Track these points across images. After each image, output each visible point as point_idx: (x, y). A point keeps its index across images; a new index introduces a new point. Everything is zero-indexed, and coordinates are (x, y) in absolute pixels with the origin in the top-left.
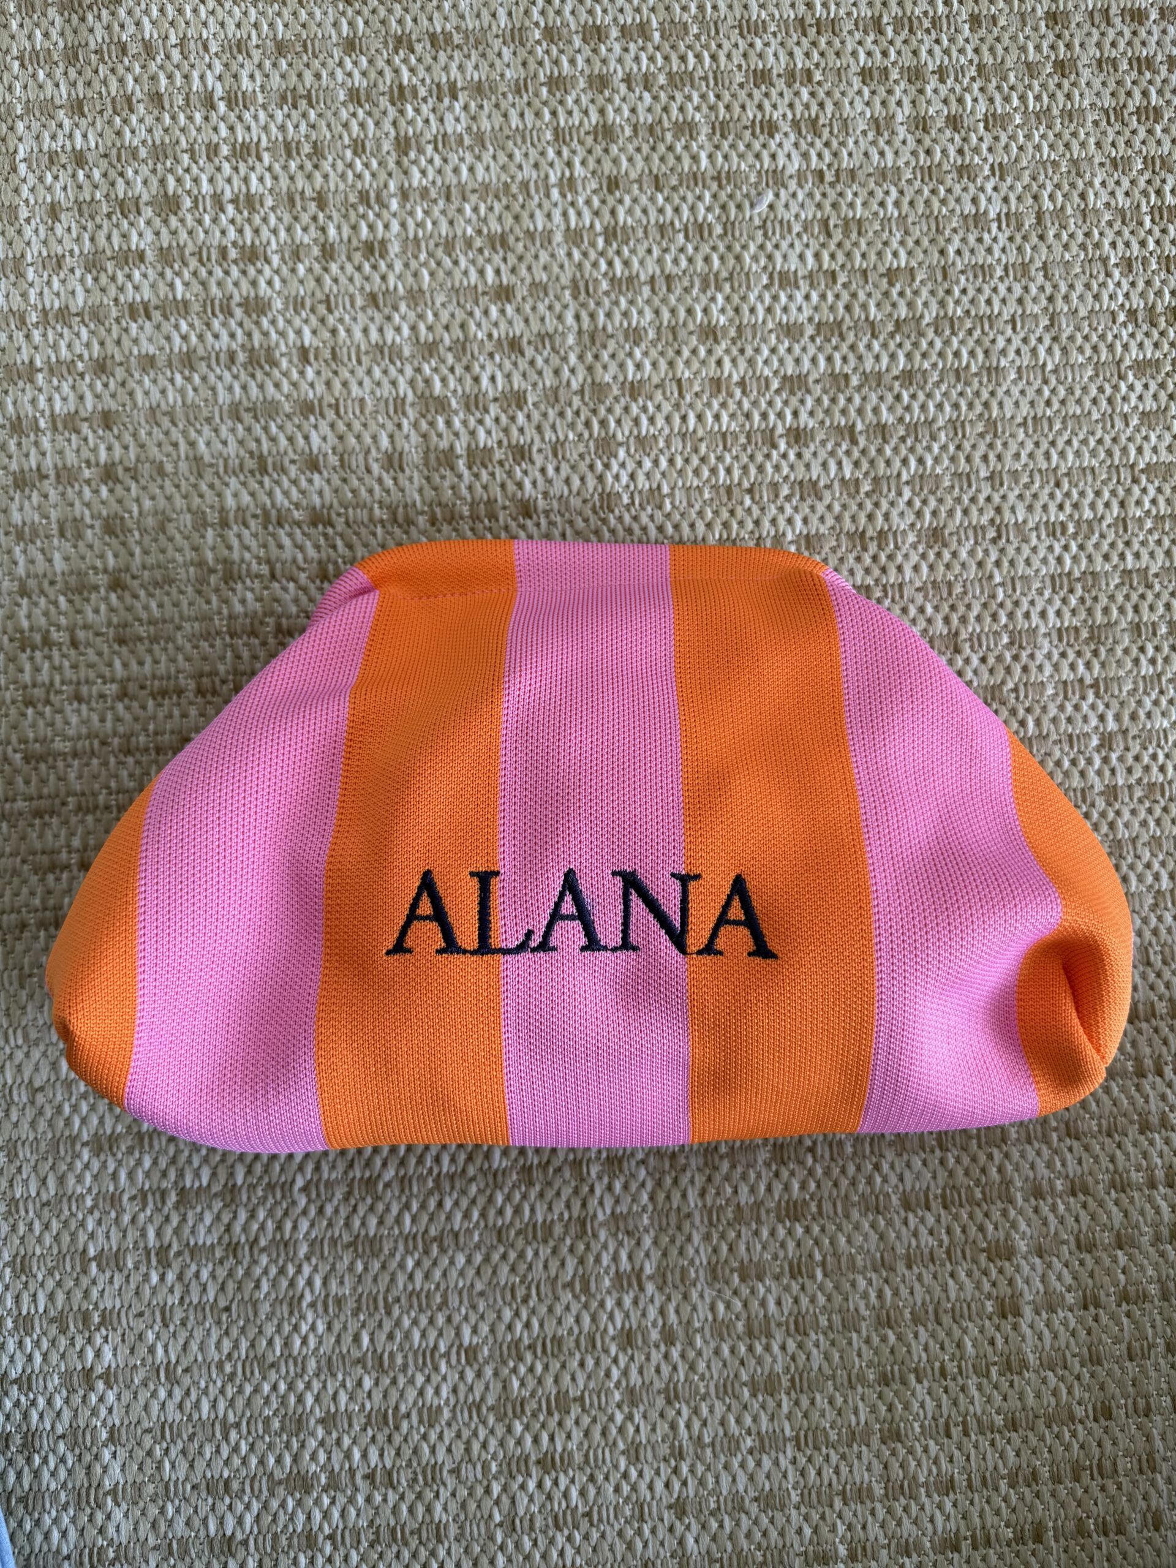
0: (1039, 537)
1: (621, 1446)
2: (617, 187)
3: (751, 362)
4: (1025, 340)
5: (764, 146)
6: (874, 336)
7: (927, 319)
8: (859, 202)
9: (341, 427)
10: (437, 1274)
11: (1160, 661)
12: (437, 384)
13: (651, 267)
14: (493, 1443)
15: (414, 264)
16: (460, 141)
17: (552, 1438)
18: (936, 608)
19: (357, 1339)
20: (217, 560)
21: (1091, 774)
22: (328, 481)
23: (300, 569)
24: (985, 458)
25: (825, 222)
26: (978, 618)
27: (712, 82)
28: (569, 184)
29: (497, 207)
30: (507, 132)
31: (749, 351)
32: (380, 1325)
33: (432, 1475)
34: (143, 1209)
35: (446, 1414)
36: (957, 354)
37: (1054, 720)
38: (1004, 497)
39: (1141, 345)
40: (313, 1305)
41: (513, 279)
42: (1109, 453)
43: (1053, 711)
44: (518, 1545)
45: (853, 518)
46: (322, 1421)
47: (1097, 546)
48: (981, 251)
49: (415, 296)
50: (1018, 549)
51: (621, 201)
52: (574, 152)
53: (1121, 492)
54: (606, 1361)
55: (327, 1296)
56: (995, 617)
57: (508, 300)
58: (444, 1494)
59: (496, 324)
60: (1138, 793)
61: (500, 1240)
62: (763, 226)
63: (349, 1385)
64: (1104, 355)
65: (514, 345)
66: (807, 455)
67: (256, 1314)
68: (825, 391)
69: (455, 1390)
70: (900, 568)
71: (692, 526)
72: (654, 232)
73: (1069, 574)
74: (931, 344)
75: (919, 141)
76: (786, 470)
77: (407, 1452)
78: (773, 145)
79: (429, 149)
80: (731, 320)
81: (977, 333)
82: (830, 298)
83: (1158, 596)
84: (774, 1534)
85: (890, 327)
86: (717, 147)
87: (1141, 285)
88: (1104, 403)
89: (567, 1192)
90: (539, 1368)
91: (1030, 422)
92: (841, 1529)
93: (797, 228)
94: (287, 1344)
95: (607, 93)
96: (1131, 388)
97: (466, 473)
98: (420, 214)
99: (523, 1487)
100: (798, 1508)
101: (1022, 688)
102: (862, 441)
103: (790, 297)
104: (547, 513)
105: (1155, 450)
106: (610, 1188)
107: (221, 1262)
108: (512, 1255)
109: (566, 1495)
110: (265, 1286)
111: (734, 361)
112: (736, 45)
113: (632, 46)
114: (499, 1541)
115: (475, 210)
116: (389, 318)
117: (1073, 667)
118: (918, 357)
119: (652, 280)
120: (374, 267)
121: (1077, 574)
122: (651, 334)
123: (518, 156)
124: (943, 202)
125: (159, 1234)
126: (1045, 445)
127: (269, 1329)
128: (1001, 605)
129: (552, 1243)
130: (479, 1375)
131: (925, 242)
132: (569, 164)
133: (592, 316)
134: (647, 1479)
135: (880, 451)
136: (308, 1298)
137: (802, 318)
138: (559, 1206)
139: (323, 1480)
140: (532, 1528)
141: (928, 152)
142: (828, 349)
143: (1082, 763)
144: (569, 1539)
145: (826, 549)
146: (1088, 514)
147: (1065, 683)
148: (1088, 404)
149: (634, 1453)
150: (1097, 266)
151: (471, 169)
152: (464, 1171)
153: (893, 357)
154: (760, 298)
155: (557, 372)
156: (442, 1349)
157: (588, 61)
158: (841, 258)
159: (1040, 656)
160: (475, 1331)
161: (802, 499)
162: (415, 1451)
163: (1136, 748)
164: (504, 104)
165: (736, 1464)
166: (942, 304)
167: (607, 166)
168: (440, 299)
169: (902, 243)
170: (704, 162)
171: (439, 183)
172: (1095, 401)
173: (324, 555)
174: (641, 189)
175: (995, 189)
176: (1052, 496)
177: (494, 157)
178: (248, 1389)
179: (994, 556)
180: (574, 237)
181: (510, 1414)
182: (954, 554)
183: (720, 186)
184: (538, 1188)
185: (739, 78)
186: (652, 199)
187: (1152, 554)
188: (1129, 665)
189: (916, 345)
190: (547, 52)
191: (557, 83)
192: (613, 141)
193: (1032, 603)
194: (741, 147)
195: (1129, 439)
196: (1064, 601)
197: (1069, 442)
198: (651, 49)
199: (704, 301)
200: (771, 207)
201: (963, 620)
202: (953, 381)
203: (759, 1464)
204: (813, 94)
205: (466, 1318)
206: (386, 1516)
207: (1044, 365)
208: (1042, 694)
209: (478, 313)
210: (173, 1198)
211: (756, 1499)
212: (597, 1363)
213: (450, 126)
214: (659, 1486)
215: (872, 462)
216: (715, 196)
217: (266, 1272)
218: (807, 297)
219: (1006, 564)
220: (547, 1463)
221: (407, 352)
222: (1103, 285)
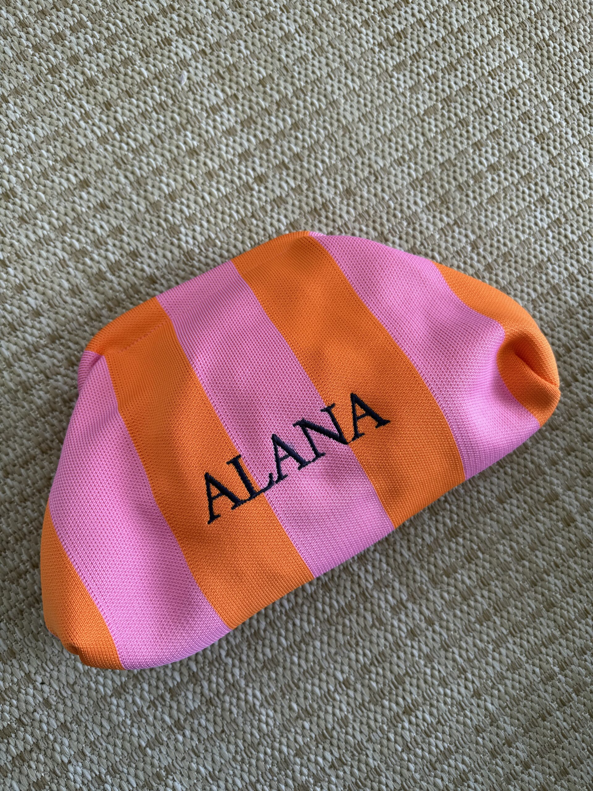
0: (394, 169)
1: (436, 683)
2: (111, 106)
3: (220, 156)
4: (339, 82)
5: (170, 51)
6: (270, 115)
7: (290, 95)
8: (228, 56)
9: (41, 288)
10: (311, 657)
11: (478, 197)
12: (77, 244)
13: (148, 136)
14: (379, 717)
15: (32, 192)
16: (22, 122)
17: (404, 698)
18: (367, 226)
19: (291, 708)
20: (16, 385)
21: (475, 264)
22: (49, 318)
23: (58, 367)
24: (351, 145)
25: (218, 73)
26: (388, 220)
27: (128, 33)
28: (86, 116)
29: (58, 144)
30: (42, 106)
31: (216, 152)
32: (298, 695)
33: (360, 748)
34: (157, 710)
35: (351, 717)
36: (312, 104)
37: (446, 248)
38: (369, 159)
39: (392, 58)
40: (262, 705)
41: (85, 175)
42: (405, 114)
43: (443, 245)
44: (416, 755)
45: (307, 204)
46: (296, 755)
47: (422, 159)
48: (297, 50)
49: (42, 207)
50: (389, 180)
51: (116, 112)
52: (80, 99)
53: (420, 129)
54: (408, 650)
55: (266, 697)
56: (395, 216)
57: (88, 186)
58: (370, 753)
59: (89, 201)
60: (500, 261)
61: (330, 624)
62: (190, 90)
63: (299, 731)
64: (378, 70)
65: (103, 206)
66: (270, 185)
67: (237, 725)
68: (261, 152)
69: (348, 704)
70: (341, 216)
71: (235, 247)
72: (140, 118)
73: (417, 178)
74: (298, 105)
75: (240, 13)
76: (264, 198)
77: (343, 745)
78: (173, 48)
79: (9, 132)
80: (200, 142)
81: (316, 89)
82: (240, 107)
83: (461, 168)
84: (524, 680)
85: (275, 107)
86: (148, 63)
87: (377, 30)
88: (390, 93)
89: (348, 585)
90: (381, 671)
91: (362, 118)
92: (551, 660)
93: (206, 82)
94: (260, 730)
95: (80, 63)
96: (398, 79)
97: (113, 278)
98: (22, 167)
99: (403, 728)
100: (527, 662)
101: (424, 242)
102: (291, 166)
103: (221, 117)
104: (163, 277)
105: (424, 102)
106: (367, 571)
107: (208, 712)
108: (340, 628)
109: (424, 720)
110: (235, 710)
111: (211, 160)
112: (130, 10)
113: (80, 34)
114: (406, 758)
115: (48, 151)
116: (35, 225)
117: (441, 220)
118: (295, 115)
119: (152, 142)
120: (14, 204)
121: (420, 177)
122: (166, 167)
123: (54, 115)
124: (267, 36)
125: (171, 717)
126: (374, 126)
127: (248, 728)
128: (395, 209)
129: (355, 612)
130: (355, 690)
131: (269, 59)
132: (81, 106)
133: (133, 173)
134: (456, 690)
135: (302, 167)
136: (258, 703)
137: (232, 123)
138: (349, 593)
139: (312, 781)
140: (417, 744)
141: (247, 16)
142: (252, 132)
143: (469, 261)
144: (437, 738)
145: (303, 225)
146: (411, 147)
147: (442, 229)
148: (383, 97)
149: (444, 683)
150: (353, 31)
151: (35, 132)
152: (296, 603)
153: (284, 120)
154: (207, 124)
155: (130, 208)
156: (332, 688)
157: (63, 52)
158: (234, 86)
159: (424, 223)
160: (342, 672)
161: (279, 207)
162: (346, 742)
163: (489, 242)
164: (33, 93)
165: (490, 660)
166: (293, 84)
167: (100, 98)
168: (55, 202)
169: (259, 65)
170: (146, 73)
171: (23, 147)
172: (386, 94)
173: (66, 354)
174: (122, 101)
175: (288, 18)
176: (390, 147)
177: (43, 121)
178: (254, 762)
179: (379, 188)
180: (103, 140)
181: (379, 699)
182: (362, 197)
183: (159, 81)
184: (334, 590)
185: (140, 25)
186: (130, 103)
187: (448, 150)
188: (465, 206)
189: (291, 109)
190: (40, 57)
191: (54, 70)
192: (96, 85)
193: (408, 200)
194: (159, 57)
195: (410, 103)
196: (422, 192)
197: (384, 119)
198: (90, 32)
199: (182, 139)
200: (189, 78)
201: (382, 225)
202: (317, 117)
203: (500, 654)
204: (179, 15)
205: (335, 669)
206: (350, 780)
207: (354, 89)
208: (434, 240)
209: (77, 200)
210: (168, 696)
211: (508, 670)
212: (405, 653)
213: (13, 117)
214: (463, 690)
215: (301, 174)
216: (159, 87)
217: (231, 703)
218: (229, 113)
219: (387, 189)
220: (408, 711)
221: (53, 236)
222: (360, 38)
